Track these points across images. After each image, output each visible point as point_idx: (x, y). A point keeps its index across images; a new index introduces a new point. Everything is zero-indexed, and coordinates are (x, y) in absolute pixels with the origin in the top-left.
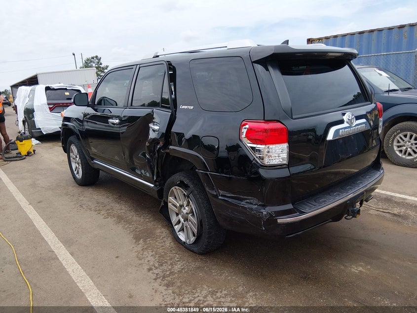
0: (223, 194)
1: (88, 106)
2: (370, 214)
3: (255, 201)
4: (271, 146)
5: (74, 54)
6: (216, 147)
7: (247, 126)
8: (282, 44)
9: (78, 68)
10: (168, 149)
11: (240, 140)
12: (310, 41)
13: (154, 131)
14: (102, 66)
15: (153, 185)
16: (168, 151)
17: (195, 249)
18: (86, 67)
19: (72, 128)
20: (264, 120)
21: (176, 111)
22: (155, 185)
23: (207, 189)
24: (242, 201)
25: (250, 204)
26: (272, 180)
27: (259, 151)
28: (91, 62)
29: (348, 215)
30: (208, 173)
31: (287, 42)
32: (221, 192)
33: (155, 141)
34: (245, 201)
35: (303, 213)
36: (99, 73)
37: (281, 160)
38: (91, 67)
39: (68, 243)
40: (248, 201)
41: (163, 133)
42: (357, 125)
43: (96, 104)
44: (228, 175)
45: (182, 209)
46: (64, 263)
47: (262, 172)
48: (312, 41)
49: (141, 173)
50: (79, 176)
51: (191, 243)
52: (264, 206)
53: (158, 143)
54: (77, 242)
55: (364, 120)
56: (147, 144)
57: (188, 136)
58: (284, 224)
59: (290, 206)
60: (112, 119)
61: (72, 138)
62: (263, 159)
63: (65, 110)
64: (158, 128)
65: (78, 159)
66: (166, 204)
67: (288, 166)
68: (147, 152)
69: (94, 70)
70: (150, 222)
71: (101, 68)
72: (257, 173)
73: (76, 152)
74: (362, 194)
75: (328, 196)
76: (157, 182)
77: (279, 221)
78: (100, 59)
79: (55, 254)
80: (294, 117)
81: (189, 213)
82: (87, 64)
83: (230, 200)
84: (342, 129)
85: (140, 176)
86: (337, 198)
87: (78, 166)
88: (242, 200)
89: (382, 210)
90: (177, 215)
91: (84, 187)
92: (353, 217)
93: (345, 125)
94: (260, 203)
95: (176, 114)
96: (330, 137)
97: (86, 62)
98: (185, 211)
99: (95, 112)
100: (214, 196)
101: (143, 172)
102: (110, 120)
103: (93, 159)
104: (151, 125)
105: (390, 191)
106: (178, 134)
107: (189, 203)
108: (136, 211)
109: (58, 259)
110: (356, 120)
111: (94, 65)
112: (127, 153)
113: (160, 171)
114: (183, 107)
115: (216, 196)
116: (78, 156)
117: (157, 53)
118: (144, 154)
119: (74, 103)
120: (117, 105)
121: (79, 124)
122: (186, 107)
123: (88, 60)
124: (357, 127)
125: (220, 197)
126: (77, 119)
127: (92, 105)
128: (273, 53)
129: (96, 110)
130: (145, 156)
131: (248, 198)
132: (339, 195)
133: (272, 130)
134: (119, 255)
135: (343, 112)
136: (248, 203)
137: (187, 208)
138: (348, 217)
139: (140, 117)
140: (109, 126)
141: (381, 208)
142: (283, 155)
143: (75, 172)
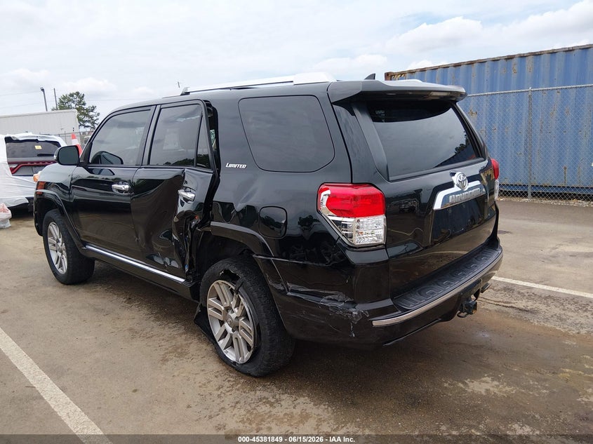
0: (293, 290)
1: (78, 165)
2: (487, 309)
3: (341, 297)
4: (362, 219)
5: (43, 90)
6: (283, 222)
7: (328, 192)
8: (366, 79)
9: (49, 110)
10: (209, 226)
11: (319, 212)
12: (389, 76)
13: (186, 200)
14: (86, 107)
15: (182, 280)
16: (207, 229)
17: (252, 370)
18: (61, 108)
19: (53, 198)
20: (352, 183)
21: (219, 172)
22: (187, 280)
23: (270, 282)
24: (322, 298)
25: (334, 301)
26: (363, 266)
27: (346, 226)
28: (69, 101)
29: (462, 311)
30: (271, 259)
31: (373, 76)
32: (291, 286)
33: (188, 216)
34: (327, 297)
35: (405, 311)
36: (82, 117)
37: (376, 238)
38: (69, 108)
39: (54, 372)
40: (330, 297)
41: (200, 204)
42: (470, 189)
43: (90, 161)
44: (301, 261)
45: (230, 313)
46: (52, 404)
47: (350, 255)
48: (391, 76)
49: (165, 262)
50: (63, 270)
51: (245, 361)
52: (354, 303)
53: (192, 218)
54: (70, 371)
55: (477, 183)
56: (175, 219)
57: (239, 207)
58: (381, 327)
59: (389, 302)
60: (118, 184)
61: (51, 214)
62: (351, 237)
63: (40, 172)
64: (194, 195)
65: (60, 244)
66: (204, 309)
67: (386, 246)
68: (174, 231)
69: (73, 114)
70: (181, 335)
71: (84, 110)
72: (344, 256)
73: (58, 233)
74: (478, 282)
75: (436, 286)
76: (190, 274)
77: (375, 323)
78: (83, 97)
79: (37, 391)
80: (391, 179)
81: (241, 317)
82: (63, 104)
83: (304, 297)
84: (452, 194)
85: (162, 268)
86: (448, 288)
87: (60, 256)
88: (321, 296)
89: (503, 304)
90: (222, 323)
91: (72, 287)
92: (468, 313)
93: (456, 189)
94: (349, 299)
95: (219, 176)
96: (438, 205)
97: (61, 102)
98: (233, 316)
99: (88, 174)
100: (279, 291)
101: (167, 260)
102: (115, 186)
103: (85, 244)
104: (181, 192)
105: (509, 278)
106: (223, 204)
107: (239, 300)
108: (157, 319)
109: (42, 398)
110: (469, 182)
111: (73, 105)
112: (142, 233)
113: (194, 259)
114: (231, 166)
115: (283, 293)
116: (60, 240)
117: (187, 88)
118: (169, 235)
119: (58, 161)
120: (122, 163)
121: (63, 192)
122: (235, 166)
123: (64, 98)
124: (470, 192)
125: (289, 294)
126: (61, 185)
127: (85, 164)
128: (361, 92)
129: (90, 171)
130: (170, 238)
131: (331, 292)
132: (449, 284)
133: (364, 197)
134: (137, 388)
135: (452, 171)
136: (331, 299)
137: (236, 310)
138: (462, 314)
139: (163, 180)
140: (113, 195)
141: (500, 302)
142: (379, 231)
143: (57, 266)
